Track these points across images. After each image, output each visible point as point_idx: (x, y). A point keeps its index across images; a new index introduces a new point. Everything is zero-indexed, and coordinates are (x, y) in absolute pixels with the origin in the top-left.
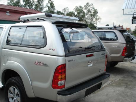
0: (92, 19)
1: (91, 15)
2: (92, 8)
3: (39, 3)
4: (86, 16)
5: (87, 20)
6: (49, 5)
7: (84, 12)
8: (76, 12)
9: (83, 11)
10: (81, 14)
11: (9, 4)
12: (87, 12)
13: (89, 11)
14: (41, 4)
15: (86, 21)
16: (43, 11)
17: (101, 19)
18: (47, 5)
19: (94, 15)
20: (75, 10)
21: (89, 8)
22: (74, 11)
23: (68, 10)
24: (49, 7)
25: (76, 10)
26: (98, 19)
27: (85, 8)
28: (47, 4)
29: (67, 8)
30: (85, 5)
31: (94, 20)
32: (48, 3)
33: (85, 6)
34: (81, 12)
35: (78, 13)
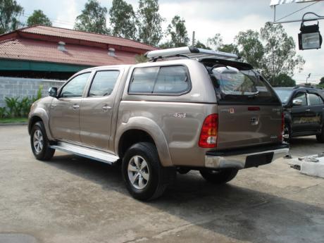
0: (280, 63)
1: (279, 53)
2: (280, 35)
3: (150, 25)
4: (266, 56)
5: (270, 65)
6: (174, 29)
7: (260, 46)
8: (241, 46)
9: (259, 43)
10: (253, 51)
11: (79, 26)
12: (268, 44)
13: (273, 43)
14: (154, 28)
15: (264, 66)
16: (160, 43)
17: (304, 62)
18: (169, 30)
19: (285, 53)
20: (237, 41)
21: (272, 35)
22: (235, 43)
23: (221, 40)
24: (173, 34)
25: (242, 41)
26: (297, 61)
27: (263, 36)
28: (170, 26)
29: (219, 35)
30: (263, 27)
31: (286, 64)
32: (172, 25)
33: (262, 30)
34: (253, 44)
35: (247, 49)
